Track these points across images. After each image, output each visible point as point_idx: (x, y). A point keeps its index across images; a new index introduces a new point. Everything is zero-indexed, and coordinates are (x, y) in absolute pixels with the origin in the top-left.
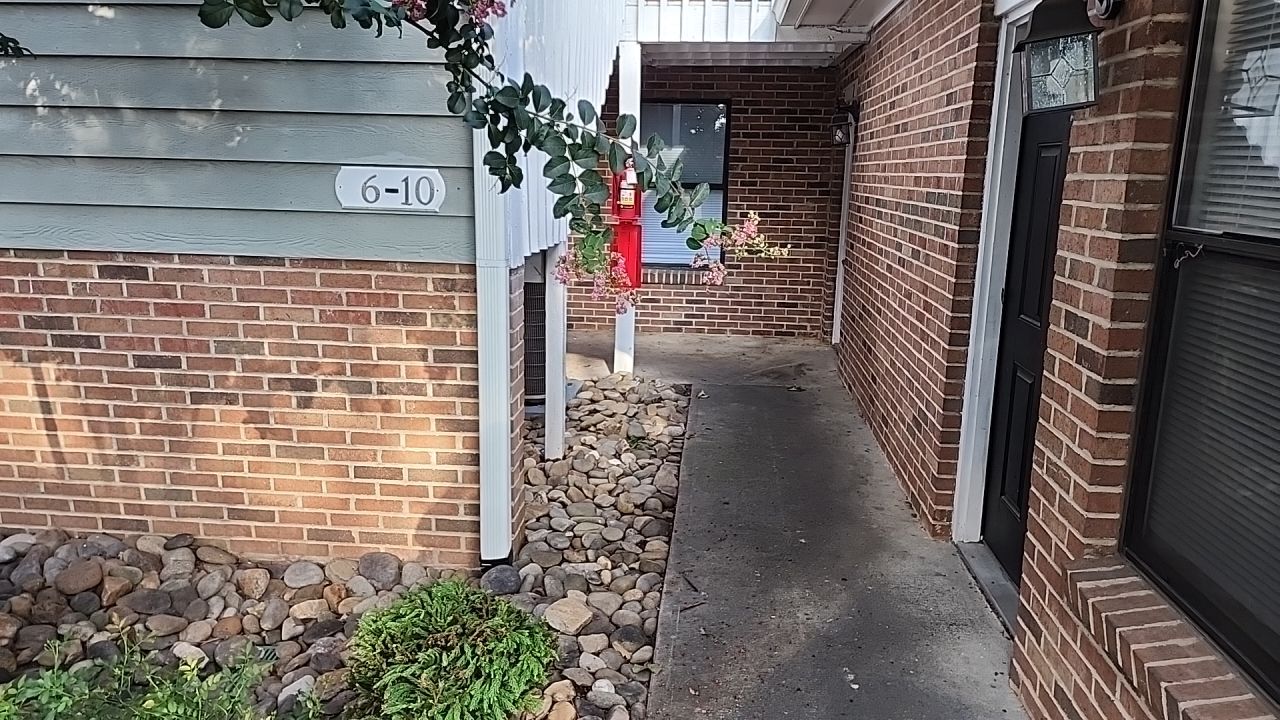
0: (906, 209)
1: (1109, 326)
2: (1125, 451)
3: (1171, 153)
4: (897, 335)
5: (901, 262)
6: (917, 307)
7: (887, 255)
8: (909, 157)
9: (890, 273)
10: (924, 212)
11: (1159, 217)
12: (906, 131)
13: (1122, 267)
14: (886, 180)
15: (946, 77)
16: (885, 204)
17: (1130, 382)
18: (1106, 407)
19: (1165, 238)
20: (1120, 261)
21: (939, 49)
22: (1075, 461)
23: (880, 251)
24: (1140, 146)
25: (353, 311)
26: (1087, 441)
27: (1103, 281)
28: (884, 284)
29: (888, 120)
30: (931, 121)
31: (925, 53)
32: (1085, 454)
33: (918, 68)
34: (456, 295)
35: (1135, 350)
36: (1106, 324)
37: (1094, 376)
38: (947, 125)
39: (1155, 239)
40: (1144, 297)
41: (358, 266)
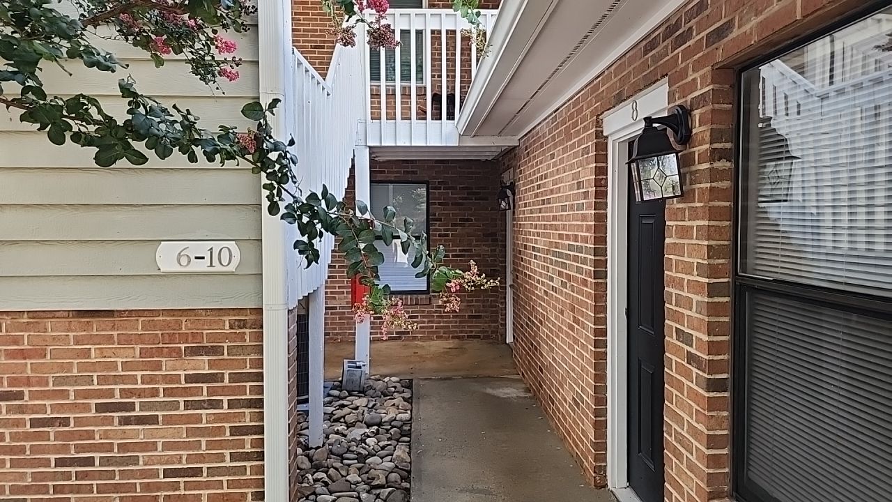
0: (554, 254)
1: (707, 339)
2: (726, 424)
3: (732, 228)
4: (555, 338)
5: (554, 289)
6: (568, 320)
7: (543, 283)
8: (553, 221)
9: (547, 296)
10: (568, 257)
11: (730, 267)
12: (549, 203)
13: (710, 300)
14: (538, 234)
15: (574, 171)
16: (539, 250)
17: (724, 376)
18: (712, 394)
19: (734, 282)
20: (709, 296)
21: (569, 153)
22: (694, 432)
23: (538, 281)
24: (712, 223)
25: (167, 348)
26: (702, 418)
27: (699, 309)
28: (542, 303)
29: (537, 195)
30: (568, 198)
31: (558, 155)
32: (701, 427)
33: (555, 165)
34: (247, 331)
35: (724, 355)
36: (705, 338)
37: (701, 373)
38: (578, 202)
39: (728, 282)
40: (727, 319)
41: (172, 314)
